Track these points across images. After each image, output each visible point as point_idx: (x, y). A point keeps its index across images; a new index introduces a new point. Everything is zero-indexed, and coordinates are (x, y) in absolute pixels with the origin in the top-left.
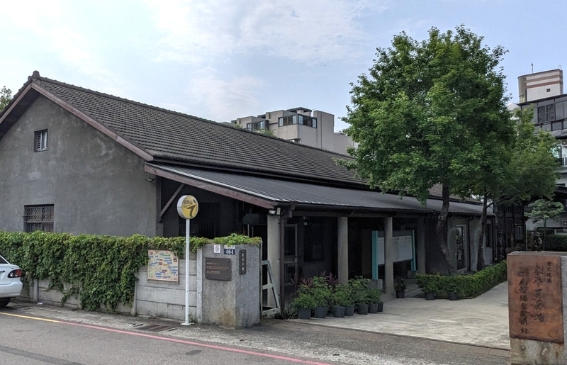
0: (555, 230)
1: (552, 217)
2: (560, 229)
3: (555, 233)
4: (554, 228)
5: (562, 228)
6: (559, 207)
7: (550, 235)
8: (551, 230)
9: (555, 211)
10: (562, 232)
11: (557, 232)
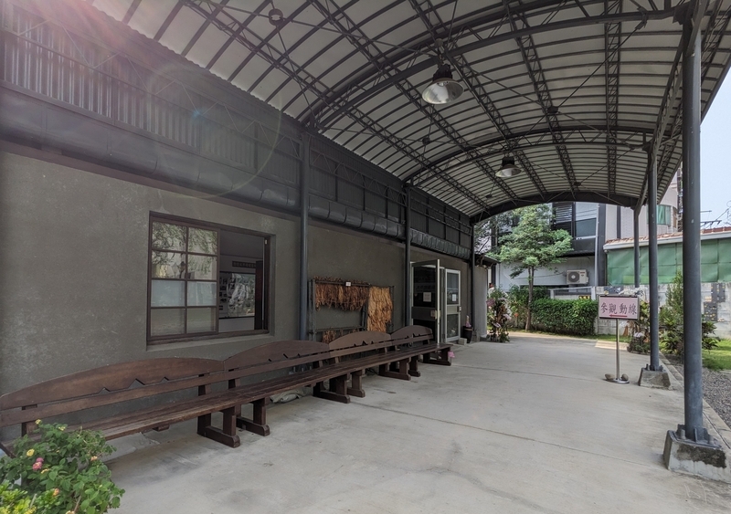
0: (552, 291)
1: (545, 262)
2: (562, 289)
3: (552, 297)
4: (548, 287)
5: (567, 286)
6: (562, 239)
7: (540, 301)
8: (543, 292)
9: (552, 250)
10: (567, 293)
11: (556, 294)
